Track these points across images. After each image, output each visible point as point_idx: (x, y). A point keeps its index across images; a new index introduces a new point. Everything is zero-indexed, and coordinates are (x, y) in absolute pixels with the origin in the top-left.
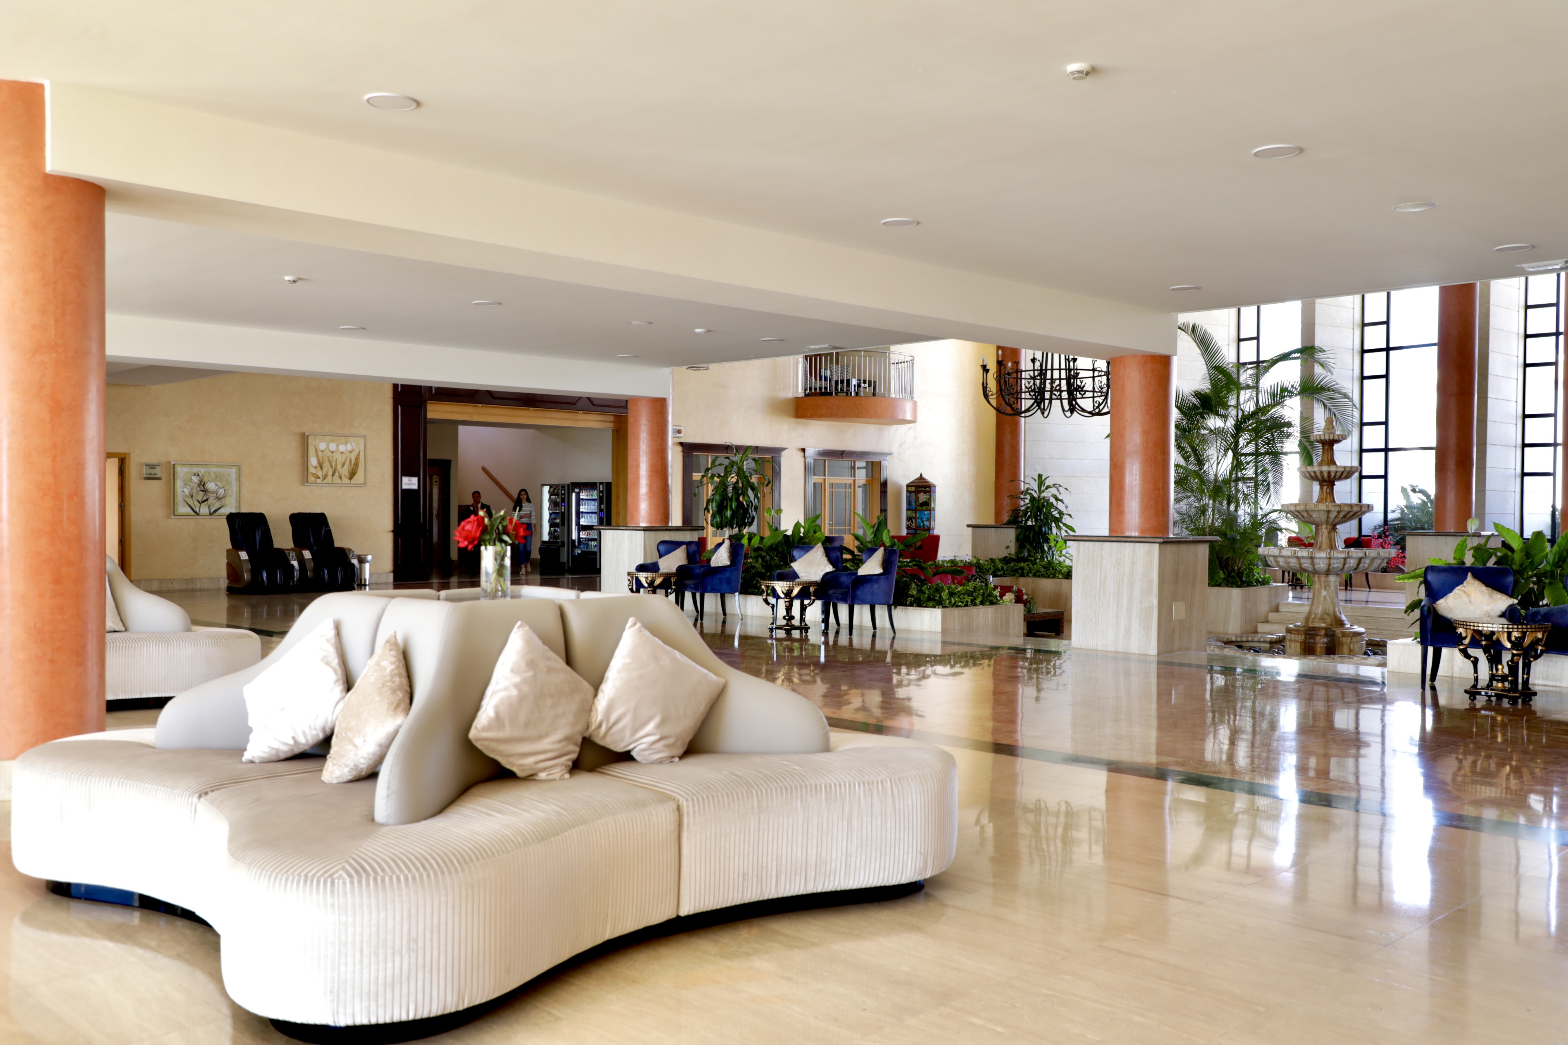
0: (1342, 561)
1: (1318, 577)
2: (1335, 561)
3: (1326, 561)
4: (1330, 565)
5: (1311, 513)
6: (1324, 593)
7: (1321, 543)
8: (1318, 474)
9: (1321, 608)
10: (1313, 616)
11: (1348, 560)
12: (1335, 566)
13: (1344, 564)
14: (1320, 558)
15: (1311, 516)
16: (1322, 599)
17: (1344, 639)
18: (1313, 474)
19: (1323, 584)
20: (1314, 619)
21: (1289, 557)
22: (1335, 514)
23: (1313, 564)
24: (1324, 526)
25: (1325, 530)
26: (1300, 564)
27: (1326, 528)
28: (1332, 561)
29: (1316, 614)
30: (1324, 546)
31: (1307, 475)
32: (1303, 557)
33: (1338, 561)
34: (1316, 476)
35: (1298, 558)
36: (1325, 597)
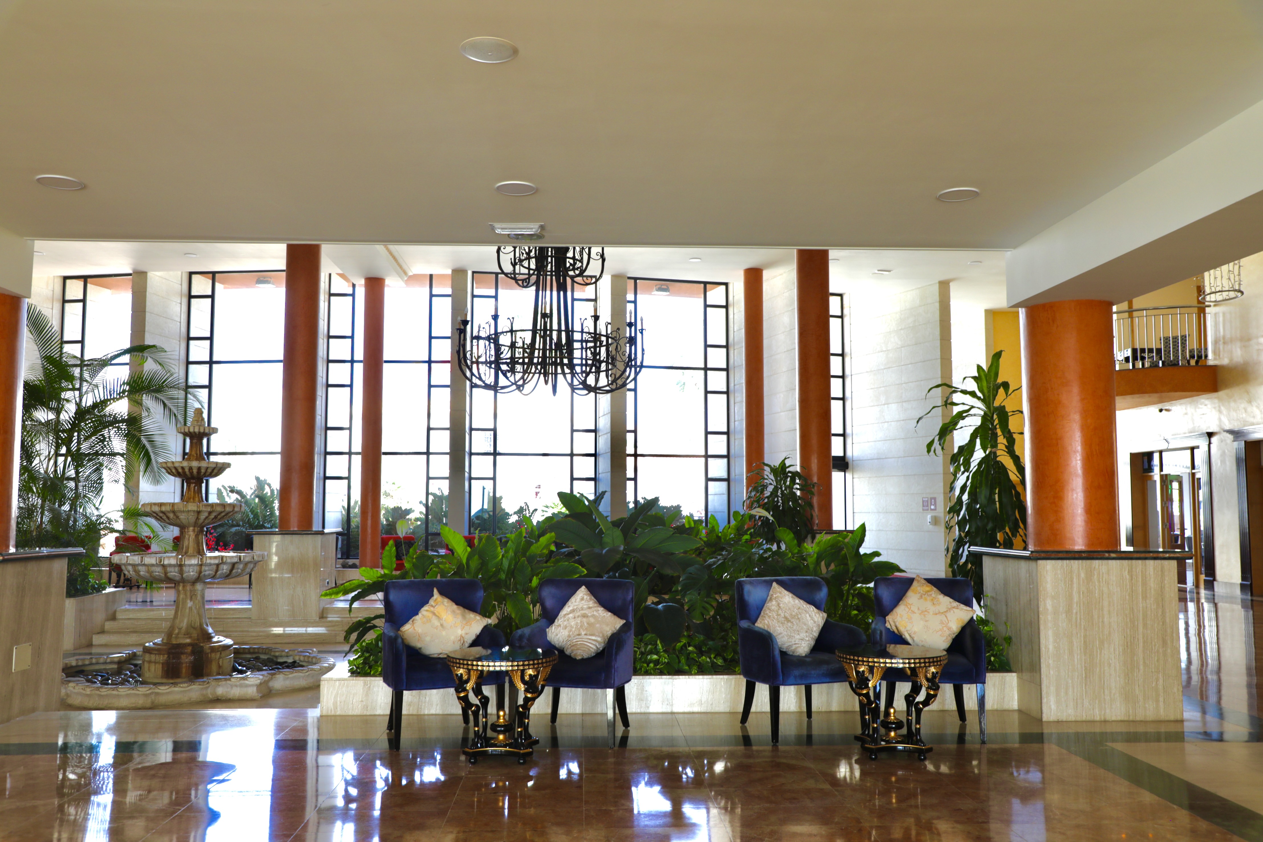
0: (215, 567)
1: (184, 586)
2: (207, 568)
3: (197, 569)
4: (200, 572)
5: (179, 514)
6: (190, 604)
7: (188, 548)
8: (187, 470)
9: (185, 621)
10: (177, 631)
11: (221, 567)
12: (207, 573)
13: (217, 571)
14: (190, 565)
15: (177, 517)
16: (187, 611)
17: (213, 655)
18: (180, 470)
19: (188, 594)
20: (178, 634)
22: (206, 514)
23: (181, 572)
24: (191, 528)
25: (191, 533)
26: (166, 573)
27: (194, 531)
28: (203, 568)
29: (180, 629)
30: (191, 551)
31: (174, 471)
33: (211, 567)
34: (184, 472)
36: (191, 608)
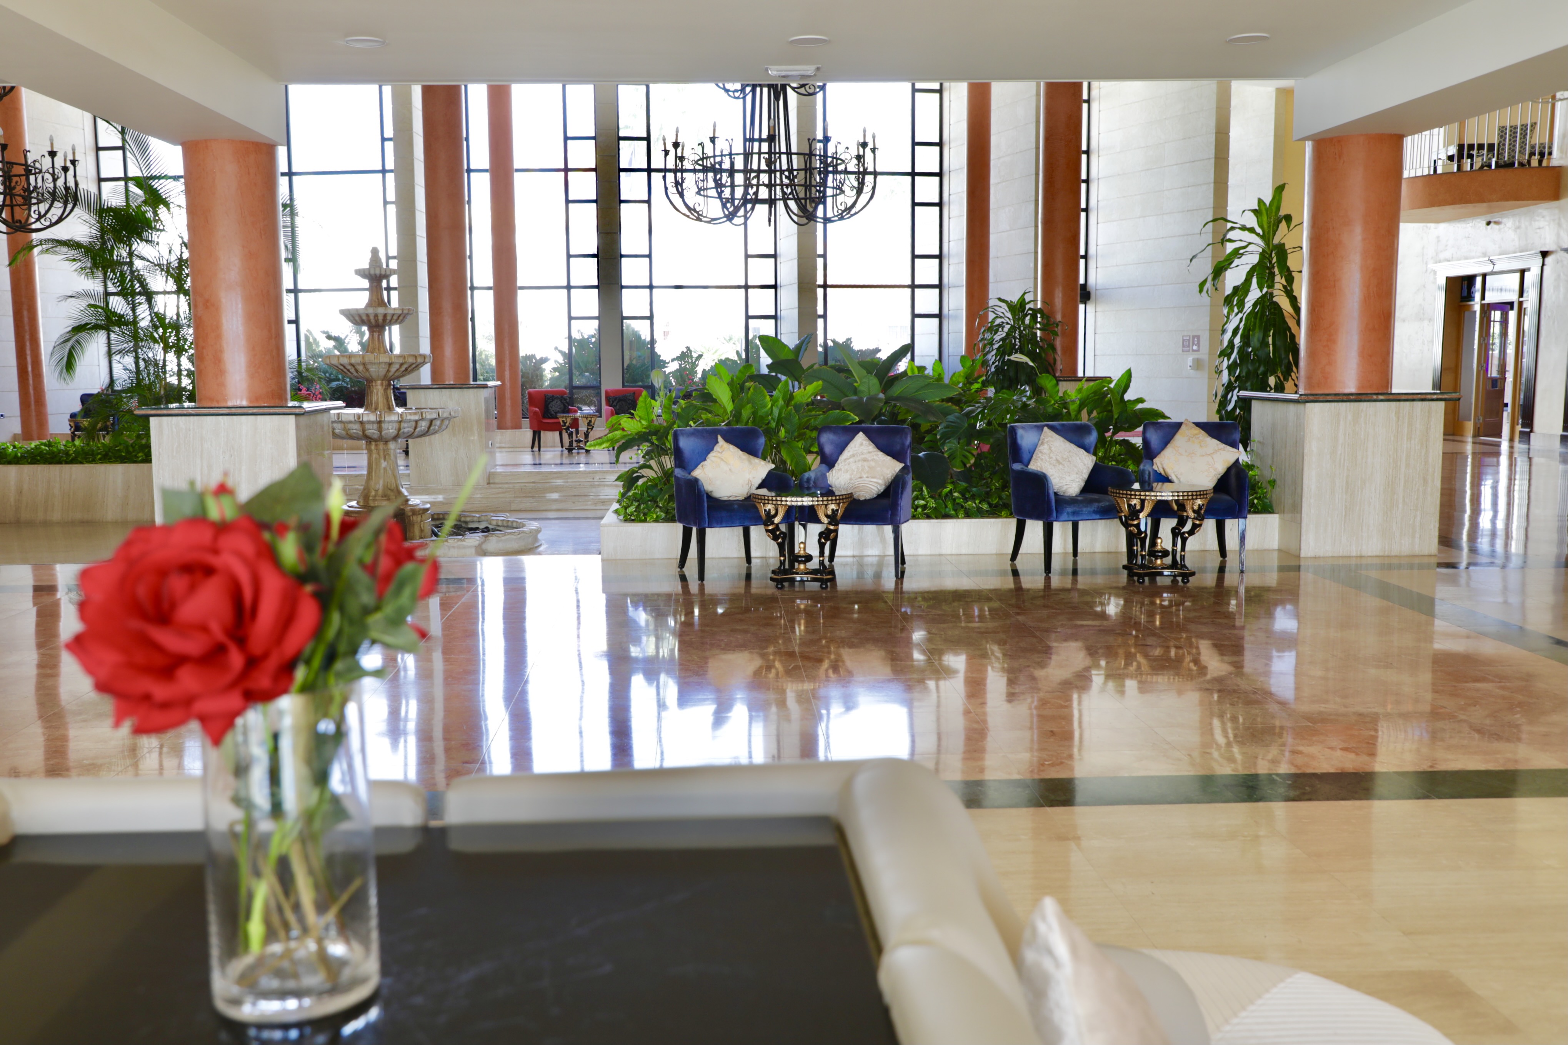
0: (413, 424)
1: (376, 445)
2: (406, 425)
3: (396, 425)
4: (399, 429)
5: (369, 366)
6: (384, 464)
7: (377, 404)
8: (372, 318)
9: (381, 482)
10: (373, 493)
11: (420, 423)
12: (406, 430)
13: (415, 428)
14: (389, 422)
15: (367, 370)
16: (382, 471)
17: (415, 518)
18: (364, 318)
19: (382, 453)
20: (375, 496)
21: (350, 422)
22: (397, 366)
23: (380, 429)
24: (379, 382)
25: (379, 387)
26: (364, 431)
27: (382, 384)
28: (403, 425)
29: (376, 491)
30: (381, 406)
31: (357, 318)
32: (369, 422)
33: (409, 424)
34: (369, 320)
35: (362, 423)
36: (385, 469)
